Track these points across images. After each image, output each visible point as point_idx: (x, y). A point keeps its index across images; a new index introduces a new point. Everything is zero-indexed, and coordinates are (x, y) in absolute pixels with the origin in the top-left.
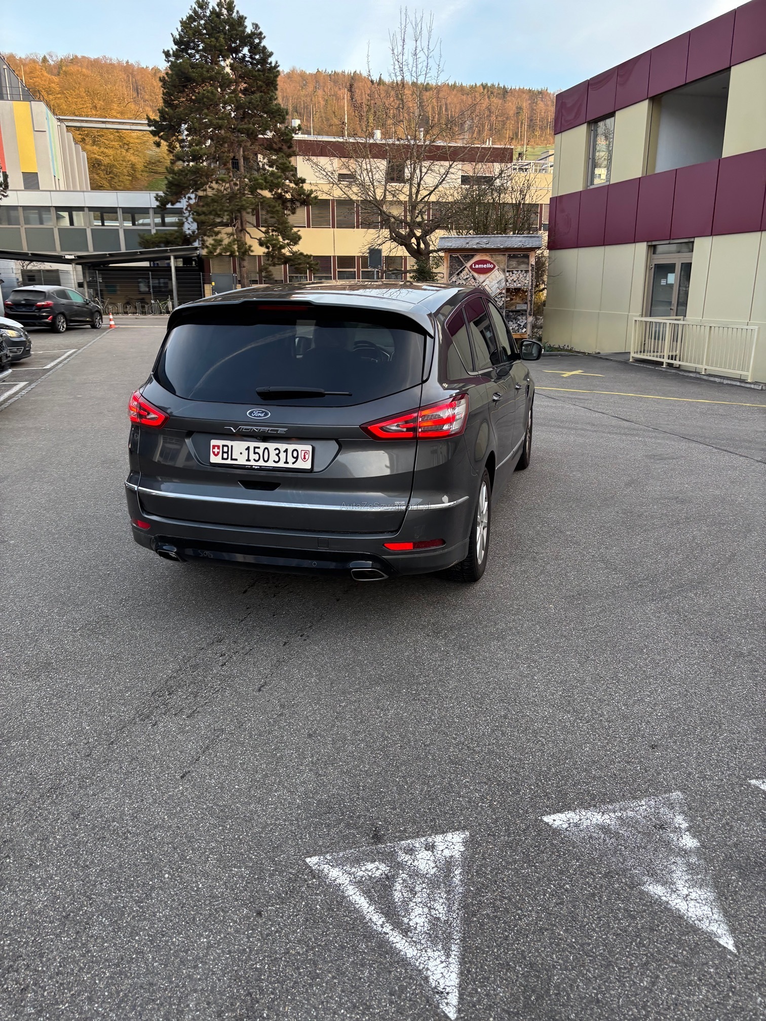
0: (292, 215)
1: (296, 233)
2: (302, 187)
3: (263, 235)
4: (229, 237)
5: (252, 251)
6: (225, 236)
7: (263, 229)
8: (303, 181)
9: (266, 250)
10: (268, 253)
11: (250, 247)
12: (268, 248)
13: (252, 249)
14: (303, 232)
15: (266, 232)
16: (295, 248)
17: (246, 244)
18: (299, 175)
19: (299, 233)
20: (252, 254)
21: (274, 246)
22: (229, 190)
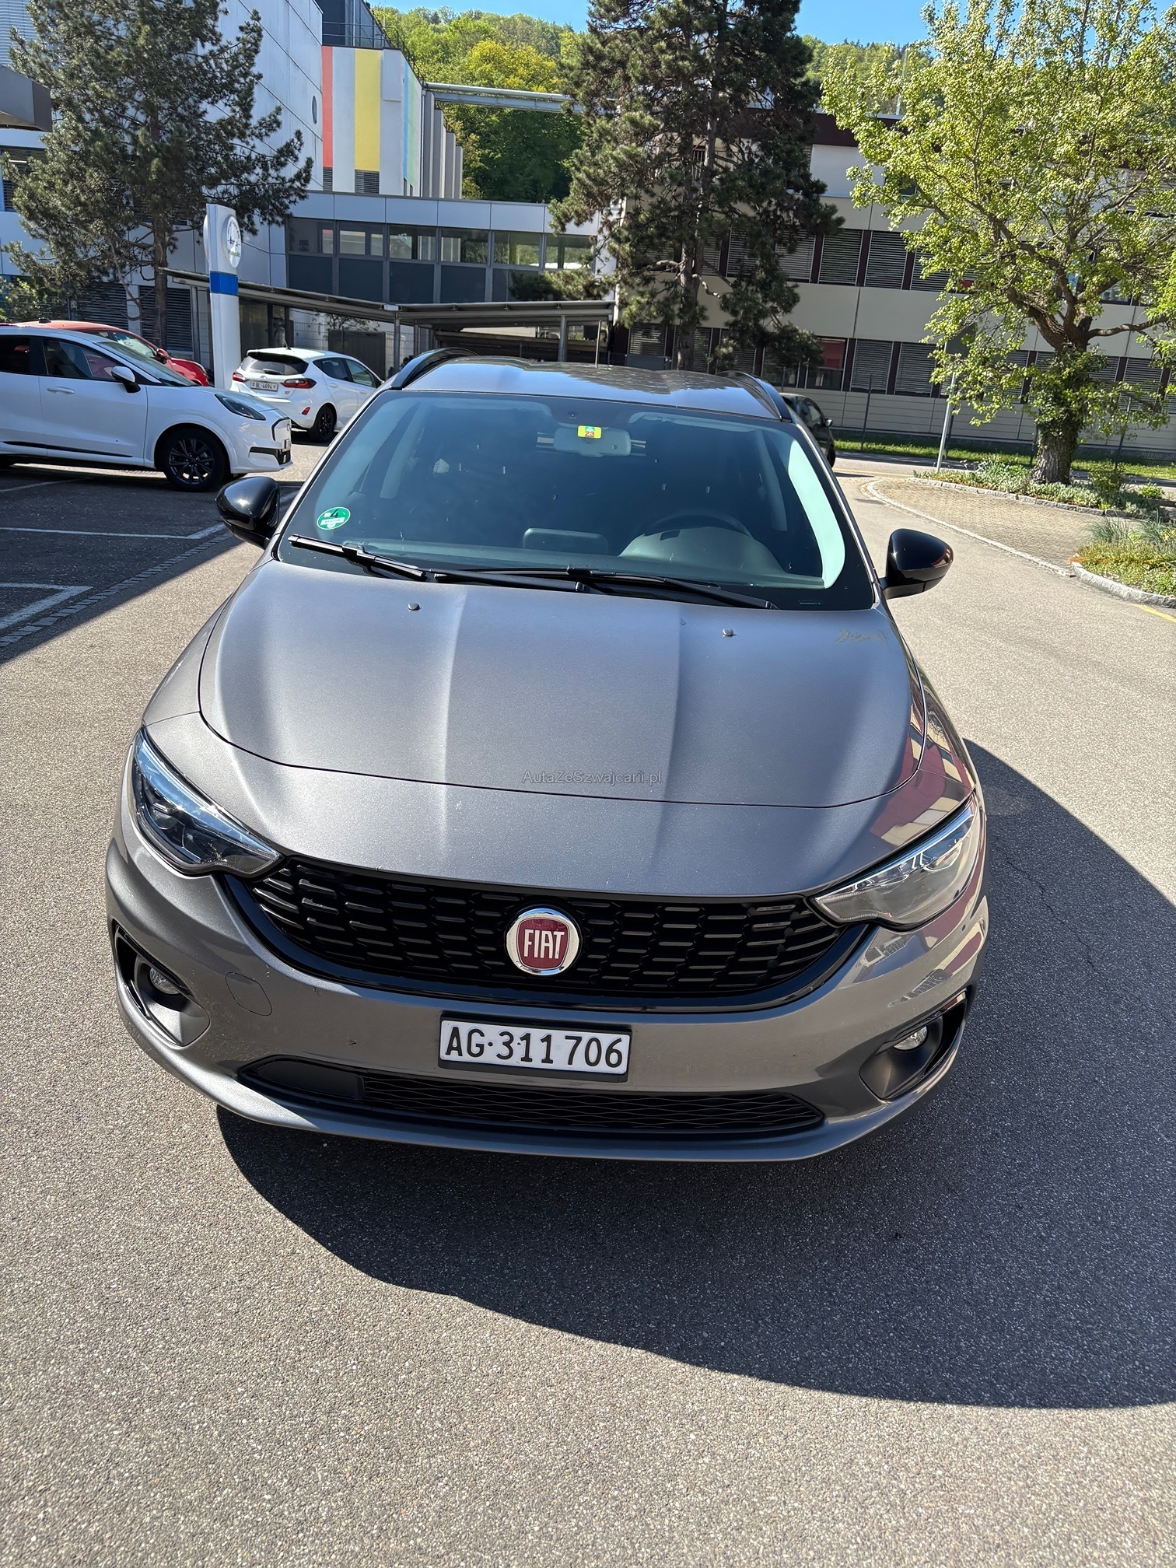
0: (788, 257)
1: (790, 290)
2: (818, 199)
3: (731, 290)
4: (668, 289)
5: (705, 318)
6: (662, 287)
7: (732, 280)
8: (820, 188)
9: (731, 319)
10: (733, 324)
11: (703, 309)
12: (735, 313)
13: (706, 313)
14: (803, 290)
15: (734, 286)
16: (783, 319)
17: (696, 304)
18: (813, 178)
19: (796, 290)
20: (705, 324)
21: (747, 311)
22: (681, 200)
